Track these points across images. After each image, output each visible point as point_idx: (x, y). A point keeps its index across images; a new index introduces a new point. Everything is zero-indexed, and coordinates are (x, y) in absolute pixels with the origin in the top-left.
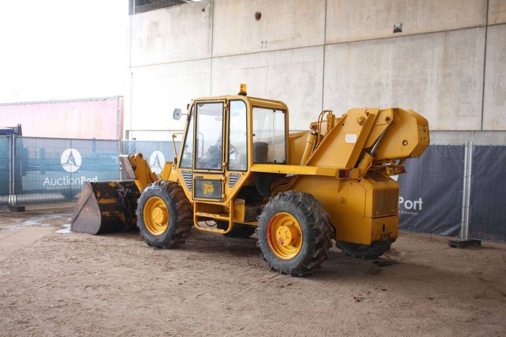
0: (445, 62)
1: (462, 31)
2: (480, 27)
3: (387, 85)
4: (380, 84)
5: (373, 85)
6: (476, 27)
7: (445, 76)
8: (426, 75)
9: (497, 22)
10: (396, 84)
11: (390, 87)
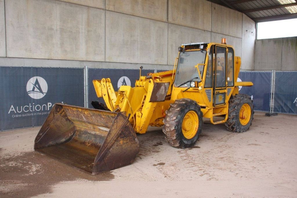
0: (88, 24)
1: (95, 9)
2: (103, 9)
3: (56, 30)
4: (52, 29)
5: (47, 29)
6: (101, 9)
7: (88, 31)
8: (79, 29)
9: (110, 9)
10: (62, 30)
11: (59, 32)
